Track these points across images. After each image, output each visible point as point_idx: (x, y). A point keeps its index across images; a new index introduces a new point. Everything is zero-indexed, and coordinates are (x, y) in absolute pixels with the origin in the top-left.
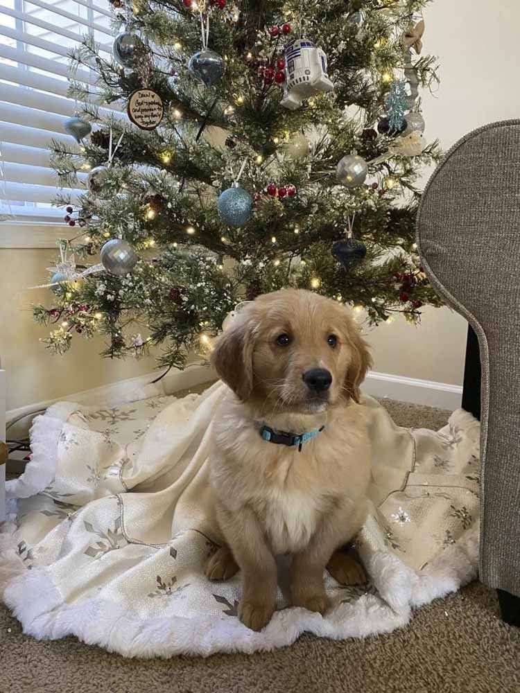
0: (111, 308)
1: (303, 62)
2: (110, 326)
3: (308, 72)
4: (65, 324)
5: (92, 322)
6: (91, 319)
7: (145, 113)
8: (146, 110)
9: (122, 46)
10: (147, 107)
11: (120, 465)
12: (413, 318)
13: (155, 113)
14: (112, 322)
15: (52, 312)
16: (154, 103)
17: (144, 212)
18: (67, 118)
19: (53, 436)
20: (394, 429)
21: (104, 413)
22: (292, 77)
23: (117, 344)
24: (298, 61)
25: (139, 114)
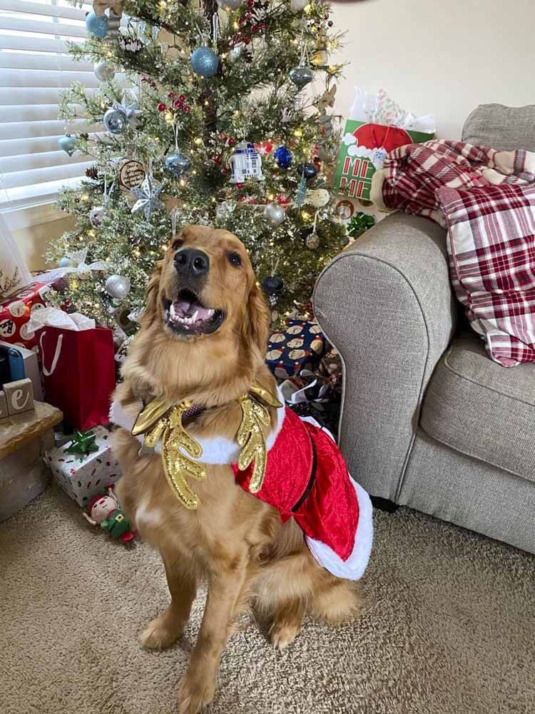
8: (133, 177)
10: (133, 174)
13: (139, 177)
16: (137, 170)
25: (126, 180)
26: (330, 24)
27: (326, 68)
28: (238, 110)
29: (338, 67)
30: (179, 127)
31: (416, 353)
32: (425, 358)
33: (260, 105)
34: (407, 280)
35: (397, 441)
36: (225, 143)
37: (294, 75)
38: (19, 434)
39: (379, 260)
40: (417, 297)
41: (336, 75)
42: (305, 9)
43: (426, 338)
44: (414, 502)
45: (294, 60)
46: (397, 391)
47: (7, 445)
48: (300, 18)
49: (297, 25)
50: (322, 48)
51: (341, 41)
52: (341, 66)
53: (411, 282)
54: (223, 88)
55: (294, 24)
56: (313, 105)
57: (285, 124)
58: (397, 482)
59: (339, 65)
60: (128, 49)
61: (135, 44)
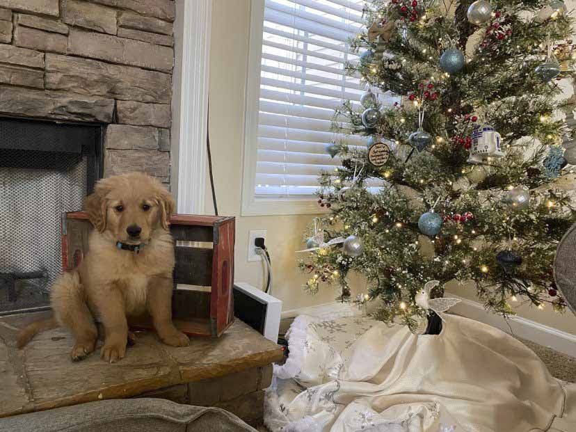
0: (343, 269)
1: (484, 141)
2: (342, 280)
3: (486, 147)
4: (316, 276)
5: (332, 276)
6: (331, 274)
7: (377, 157)
8: (378, 156)
9: (368, 116)
10: (379, 154)
11: (338, 369)
12: (560, 307)
13: (384, 157)
14: (343, 277)
15: (309, 267)
16: (383, 151)
17: (371, 220)
18: (327, 145)
19: (301, 342)
20: (548, 380)
21: (326, 324)
22: (476, 149)
23: (346, 294)
24: (480, 140)
25: (373, 158)
37: (539, 70)
38: (241, 357)
57: (530, 112)
60: (390, 67)
61: (397, 64)
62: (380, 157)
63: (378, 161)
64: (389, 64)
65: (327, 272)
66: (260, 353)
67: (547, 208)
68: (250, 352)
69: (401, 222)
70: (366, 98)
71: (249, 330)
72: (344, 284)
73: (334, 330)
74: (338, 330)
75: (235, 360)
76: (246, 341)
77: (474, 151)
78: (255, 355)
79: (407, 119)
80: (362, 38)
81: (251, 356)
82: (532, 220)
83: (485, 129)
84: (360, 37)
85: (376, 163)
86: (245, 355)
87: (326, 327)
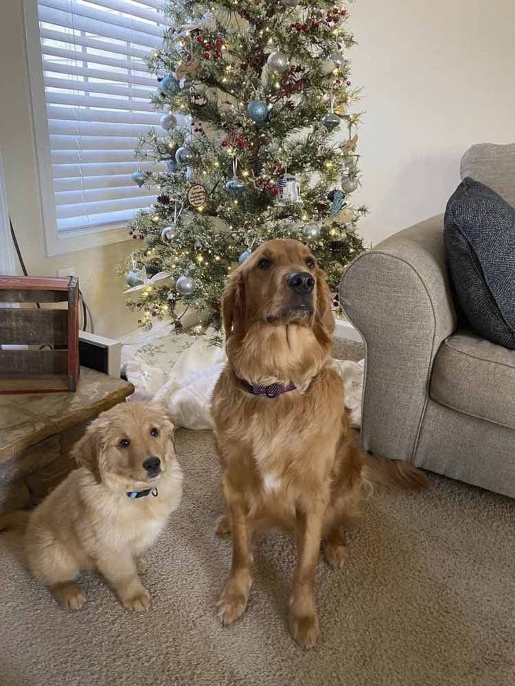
1: (287, 190)
3: (290, 196)
4: (148, 314)
5: (162, 311)
6: (162, 309)
8: (197, 197)
10: (197, 195)
13: (201, 197)
14: (172, 310)
15: (139, 305)
16: (201, 192)
22: (282, 197)
24: (285, 189)
25: (192, 199)
26: (348, 84)
27: (347, 117)
28: (282, 147)
29: (356, 116)
30: (238, 158)
31: (425, 331)
32: (432, 335)
33: (298, 144)
34: (416, 271)
35: (411, 408)
36: (273, 172)
37: (325, 121)
38: (102, 398)
39: (393, 256)
40: (424, 284)
41: (356, 122)
42: (334, 72)
43: (432, 318)
44: (427, 464)
45: (323, 111)
46: (410, 364)
47: (93, 407)
48: (329, 78)
49: (326, 83)
50: (344, 101)
51: (358, 95)
52: (359, 115)
53: (419, 272)
54: (272, 129)
55: (324, 83)
56: (340, 147)
57: (319, 158)
58: (413, 445)
59: (357, 113)
60: (196, 103)
61: (203, 99)
62: (198, 198)
63: (197, 202)
64: (195, 99)
65: (157, 308)
66: (116, 392)
67: (330, 235)
68: (107, 393)
69: (219, 255)
70: (166, 121)
71: (93, 374)
72: (174, 316)
73: (153, 352)
74: (158, 352)
75: (97, 402)
76: (97, 384)
77: (280, 198)
78: (113, 394)
79: (221, 164)
80: (159, 57)
81: (109, 396)
82: (320, 246)
83: (288, 180)
84: (156, 55)
85: (195, 204)
86: (104, 396)
87: (145, 351)
